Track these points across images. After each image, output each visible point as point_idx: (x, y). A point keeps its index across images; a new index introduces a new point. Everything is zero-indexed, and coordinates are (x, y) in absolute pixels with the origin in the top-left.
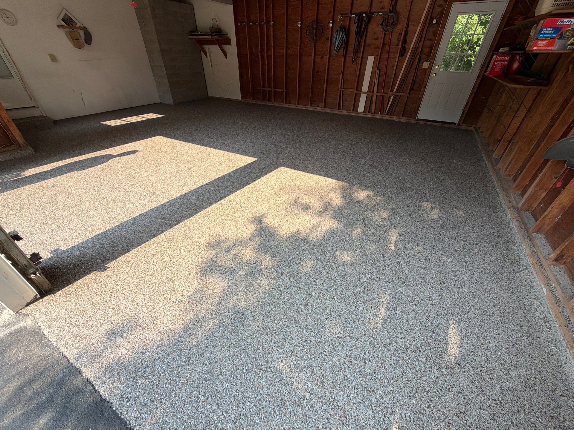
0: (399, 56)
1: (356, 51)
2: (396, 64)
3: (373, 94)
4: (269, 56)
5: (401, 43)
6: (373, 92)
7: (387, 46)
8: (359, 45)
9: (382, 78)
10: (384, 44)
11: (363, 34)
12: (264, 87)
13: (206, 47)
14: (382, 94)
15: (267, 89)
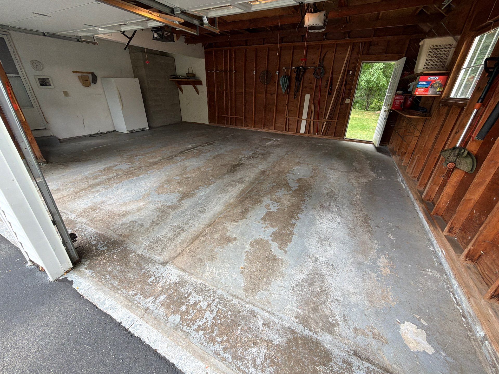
0: (328, 95)
1: (297, 91)
2: (326, 100)
3: (311, 120)
4: (231, 93)
5: (328, 86)
6: (311, 119)
7: (319, 88)
8: (299, 87)
9: (317, 109)
10: (316, 87)
11: (301, 80)
12: (227, 115)
13: (183, 87)
14: (318, 121)
15: (229, 116)
